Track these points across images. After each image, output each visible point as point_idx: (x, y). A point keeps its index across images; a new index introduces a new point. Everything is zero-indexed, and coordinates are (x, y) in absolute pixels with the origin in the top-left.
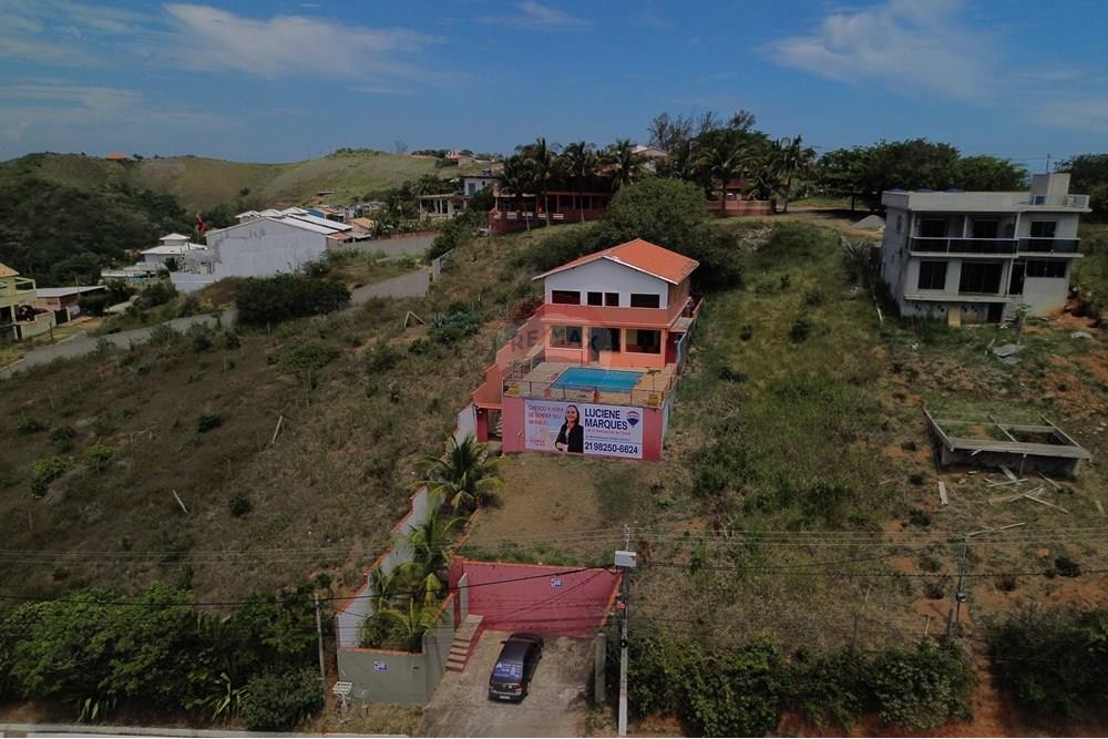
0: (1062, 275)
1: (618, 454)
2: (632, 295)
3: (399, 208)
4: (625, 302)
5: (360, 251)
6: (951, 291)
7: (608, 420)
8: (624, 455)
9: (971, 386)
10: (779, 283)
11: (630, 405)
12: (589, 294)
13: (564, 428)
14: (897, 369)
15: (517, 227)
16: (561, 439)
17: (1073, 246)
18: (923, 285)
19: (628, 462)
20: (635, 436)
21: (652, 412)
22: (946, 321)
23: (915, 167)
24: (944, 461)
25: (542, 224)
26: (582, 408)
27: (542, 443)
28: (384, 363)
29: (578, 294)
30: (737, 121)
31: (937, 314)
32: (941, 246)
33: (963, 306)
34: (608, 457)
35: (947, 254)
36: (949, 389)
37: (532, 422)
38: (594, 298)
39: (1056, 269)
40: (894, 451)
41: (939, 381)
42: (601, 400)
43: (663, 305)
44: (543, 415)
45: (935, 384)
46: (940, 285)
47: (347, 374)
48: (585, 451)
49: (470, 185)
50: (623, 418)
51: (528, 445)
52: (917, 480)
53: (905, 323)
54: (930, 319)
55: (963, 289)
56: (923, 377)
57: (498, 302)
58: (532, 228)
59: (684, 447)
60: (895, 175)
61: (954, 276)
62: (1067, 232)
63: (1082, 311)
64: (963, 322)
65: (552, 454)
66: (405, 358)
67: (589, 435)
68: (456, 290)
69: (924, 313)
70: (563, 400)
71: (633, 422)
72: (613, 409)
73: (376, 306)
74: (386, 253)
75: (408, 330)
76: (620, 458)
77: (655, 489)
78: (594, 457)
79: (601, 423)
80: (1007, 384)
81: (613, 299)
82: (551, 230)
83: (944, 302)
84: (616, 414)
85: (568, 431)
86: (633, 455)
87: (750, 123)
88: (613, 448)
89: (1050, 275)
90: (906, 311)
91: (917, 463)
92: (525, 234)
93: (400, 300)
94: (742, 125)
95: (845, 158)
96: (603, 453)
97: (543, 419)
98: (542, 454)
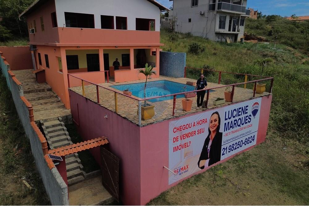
1: (244, 147)
4: (131, 25)
6: (227, 29)
7: (240, 118)
11: (255, 98)
13: (207, 141)
18: (220, 28)
19: (249, 152)
20: (255, 126)
21: (266, 99)
22: (227, 41)
26: (222, 112)
27: (184, 169)
31: (223, 40)
33: (230, 35)
34: (237, 155)
35: (229, 11)
37: (175, 149)
38: (107, 22)
44: (187, 136)
46: (224, 28)
48: (222, 158)
50: (249, 111)
61: (227, 22)
67: (226, 139)
69: (220, 40)
71: (255, 113)
78: (227, 161)
79: (236, 123)
81: (122, 22)
83: (225, 34)
85: (210, 144)
86: (252, 144)
89: (242, 25)
90: (215, 39)
96: (233, 153)
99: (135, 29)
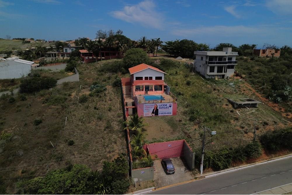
0: (233, 68)
1: (167, 114)
2: (156, 77)
3: (31, 56)
4: (154, 79)
5: (43, 69)
6: (215, 73)
7: (165, 107)
8: (168, 114)
9: (229, 92)
10: (175, 73)
11: (170, 103)
12: (145, 77)
13: (154, 110)
14: (215, 89)
15: (93, 61)
16: (153, 113)
17: (236, 62)
18: (211, 71)
19: (169, 116)
20: (171, 110)
21: (174, 104)
22: (215, 79)
23: (188, 45)
24: (235, 107)
25: (100, 60)
26: (158, 104)
27: (148, 114)
28: (83, 100)
29: (142, 77)
30: (118, 32)
31: (213, 77)
32: (214, 63)
33: (218, 75)
34: (164, 116)
35: (215, 65)
36: (226, 93)
37: (145, 109)
38: (146, 78)
39: (232, 67)
40: (224, 106)
41: (224, 91)
42: (162, 102)
43: (163, 79)
45: (223, 92)
46: (213, 71)
47: (74, 104)
48: (159, 115)
49: (65, 49)
50: (168, 106)
51: (144, 116)
52: (232, 111)
53: (208, 80)
54: (212, 78)
55: (218, 72)
56: (220, 91)
57: (103, 81)
58: (97, 61)
59: (181, 111)
60: (184, 47)
61: (216, 69)
62: (234, 60)
63: (237, 75)
64: (218, 79)
65: (151, 117)
66: (89, 98)
67: (160, 111)
68: (87, 79)
69: (210, 78)
70: (153, 103)
71: (170, 106)
72: (165, 104)
73: (66, 84)
74: (51, 69)
75: (82, 90)
76: (167, 116)
77: (180, 121)
78: (161, 116)
79: (163, 108)
80: (235, 91)
81: (151, 78)
82: (104, 62)
83: (214, 75)
84: (166, 105)
85: (155, 111)
86: (170, 114)
87: (121, 33)
88: (165, 113)
89: (231, 68)
90: (207, 77)
91: (230, 108)
92: (96, 63)
93: (72, 83)
94: (119, 34)
95: (170, 43)
96: (163, 115)
97: (148, 108)
98: (148, 117)
99: (155, 80)
